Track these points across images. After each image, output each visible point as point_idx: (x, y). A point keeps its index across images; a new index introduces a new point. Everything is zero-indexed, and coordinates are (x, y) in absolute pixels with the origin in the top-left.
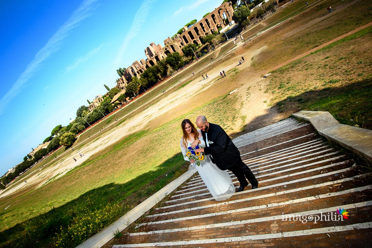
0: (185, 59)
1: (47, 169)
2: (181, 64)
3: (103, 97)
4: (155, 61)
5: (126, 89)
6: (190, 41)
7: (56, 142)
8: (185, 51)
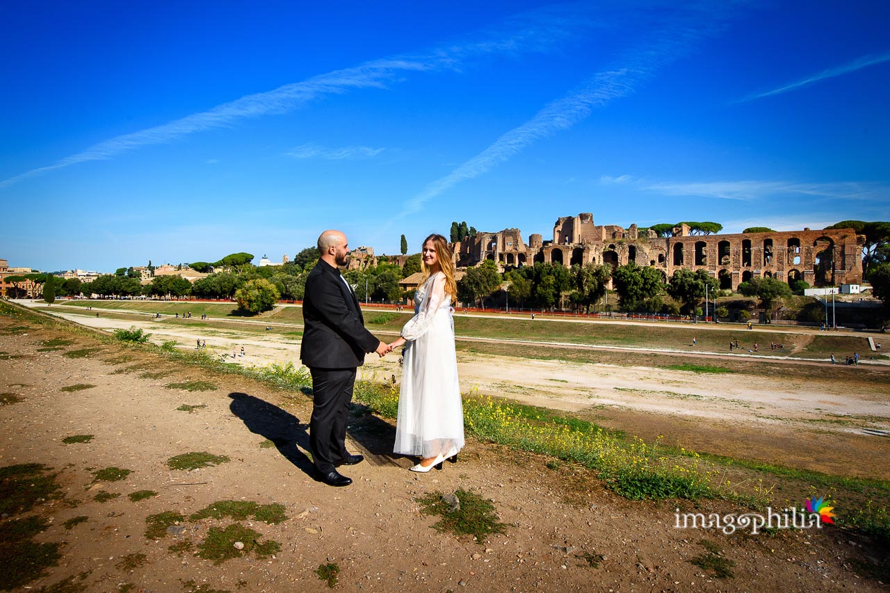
0: (666, 299)
1: (181, 329)
2: (652, 306)
3: (380, 259)
4: (568, 257)
5: (465, 274)
6: (689, 266)
7: (223, 284)
8: (679, 281)
